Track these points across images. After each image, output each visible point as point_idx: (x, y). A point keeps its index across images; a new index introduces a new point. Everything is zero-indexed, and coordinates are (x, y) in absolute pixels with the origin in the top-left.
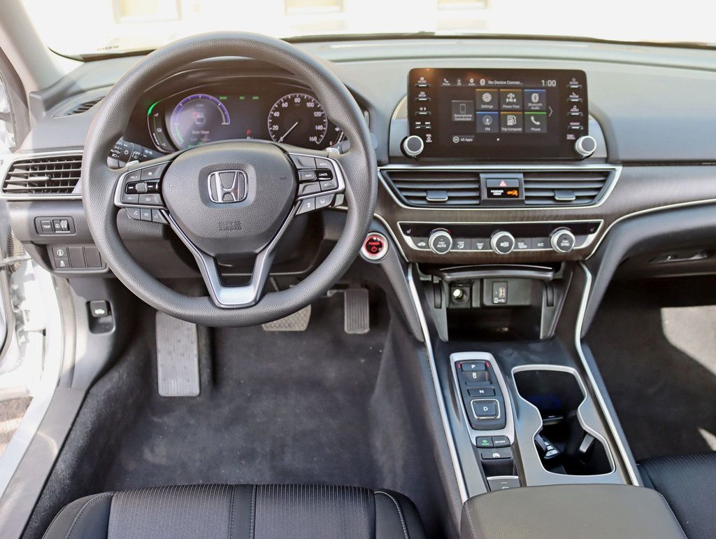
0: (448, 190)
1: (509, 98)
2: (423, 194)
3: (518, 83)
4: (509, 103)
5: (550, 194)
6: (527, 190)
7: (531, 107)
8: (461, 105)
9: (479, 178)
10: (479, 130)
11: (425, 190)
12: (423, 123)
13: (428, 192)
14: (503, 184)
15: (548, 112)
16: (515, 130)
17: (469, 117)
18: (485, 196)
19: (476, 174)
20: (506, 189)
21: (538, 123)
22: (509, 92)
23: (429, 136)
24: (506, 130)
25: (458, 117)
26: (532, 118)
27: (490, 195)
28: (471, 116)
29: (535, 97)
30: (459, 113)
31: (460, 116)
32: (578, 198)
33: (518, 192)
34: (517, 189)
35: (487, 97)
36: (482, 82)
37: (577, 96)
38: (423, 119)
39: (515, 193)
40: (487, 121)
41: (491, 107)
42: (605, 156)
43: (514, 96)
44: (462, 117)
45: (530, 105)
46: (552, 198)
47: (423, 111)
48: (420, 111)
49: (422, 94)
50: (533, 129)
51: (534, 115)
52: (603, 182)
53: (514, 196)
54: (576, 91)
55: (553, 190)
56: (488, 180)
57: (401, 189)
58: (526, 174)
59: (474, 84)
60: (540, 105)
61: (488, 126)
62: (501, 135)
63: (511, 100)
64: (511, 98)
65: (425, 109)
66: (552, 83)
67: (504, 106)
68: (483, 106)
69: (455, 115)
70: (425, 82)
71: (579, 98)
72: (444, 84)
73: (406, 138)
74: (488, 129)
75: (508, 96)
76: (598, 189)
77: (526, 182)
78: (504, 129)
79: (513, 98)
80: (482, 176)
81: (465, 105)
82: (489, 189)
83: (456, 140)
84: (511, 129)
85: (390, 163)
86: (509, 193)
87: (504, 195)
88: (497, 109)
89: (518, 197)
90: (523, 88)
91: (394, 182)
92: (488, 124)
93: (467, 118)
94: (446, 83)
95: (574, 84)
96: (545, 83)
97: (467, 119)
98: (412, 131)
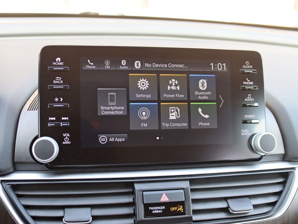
0: (93, 207)
1: (171, 85)
2: (58, 213)
3: (181, 66)
4: (172, 92)
5: (222, 205)
6: (195, 201)
7: (198, 95)
8: (110, 94)
9: (133, 188)
10: (133, 127)
11: (63, 208)
12: (59, 119)
13: (67, 210)
14: (165, 199)
15: (218, 101)
16: (179, 125)
17: (120, 110)
18: (141, 215)
19: (129, 184)
20: (168, 205)
21: (207, 116)
22: (171, 78)
23: (66, 135)
24: (167, 125)
25: (107, 110)
26: (200, 110)
27: (148, 213)
28: (123, 108)
29: (203, 84)
30: (108, 106)
31: (108, 108)
32: (255, 206)
33: (184, 208)
34: (182, 203)
35: (143, 84)
36: (137, 65)
37: (252, 83)
38: (59, 113)
39: (181, 209)
40: (144, 114)
41: (148, 96)
43: (177, 82)
44: (111, 110)
45: (196, 93)
46: (226, 210)
47: (59, 102)
49: (58, 80)
50: (201, 124)
51: (201, 106)
53: (180, 213)
55: (226, 199)
56: (144, 193)
57: (27, 207)
58: (193, 180)
59: (127, 68)
60: (209, 93)
61: (144, 121)
62: (161, 132)
63: (173, 88)
64: (173, 85)
65: (62, 99)
66: (222, 67)
67: (165, 95)
68: (138, 96)
69: (102, 108)
70: (62, 64)
71: (254, 84)
72: (88, 66)
73: (36, 138)
74: (146, 125)
75: (170, 82)
77: (193, 190)
78: (166, 125)
79: (176, 85)
80: (137, 187)
81: (115, 94)
82: (147, 206)
83: (103, 140)
84: (175, 125)
85: (15, 170)
86: (173, 209)
87: (166, 212)
88: (156, 99)
89: (184, 214)
90: (188, 73)
91: (19, 196)
92: (145, 118)
93: (118, 110)
94: (91, 66)
95: (248, 68)
96: (214, 67)
97: (118, 113)
98: (44, 131)
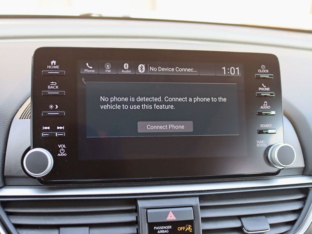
0: (91, 226)
2: (53, 233)
3: (189, 70)
5: (235, 224)
6: (205, 220)
9: (137, 205)
11: (58, 227)
12: (54, 129)
13: (62, 229)
14: (171, 217)
19: (132, 201)
20: (175, 224)
23: (62, 146)
27: (153, 233)
32: (272, 226)
33: (192, 228)
34: (191, 222)
36: (141, 68)
37: (268, 89)
38: (54, 122)
39: (189, 228)
42: (302, 165)
46: (239, 230)
47: (54, 109)
48: (50, 110)
49: (53, 85)
52: (304, 200)
53: (188, 232)
54: (267, 82)
55: (239, 217)
56: (149, 211)
57: (17, 226)
58: (203, 197)
59: (129, 72)
65: (57, 107)
66: (235, 71)
70: (57, 67)
71: (271, 90)
73: (29, 149)
76: (298, 211)
77: (202, 208)
80: (141, 204)
85: (5, 185)
89: (192, 233)
91: (9, 214)
94: (89, 70)
96: (227, 71)
98: (37, 142)
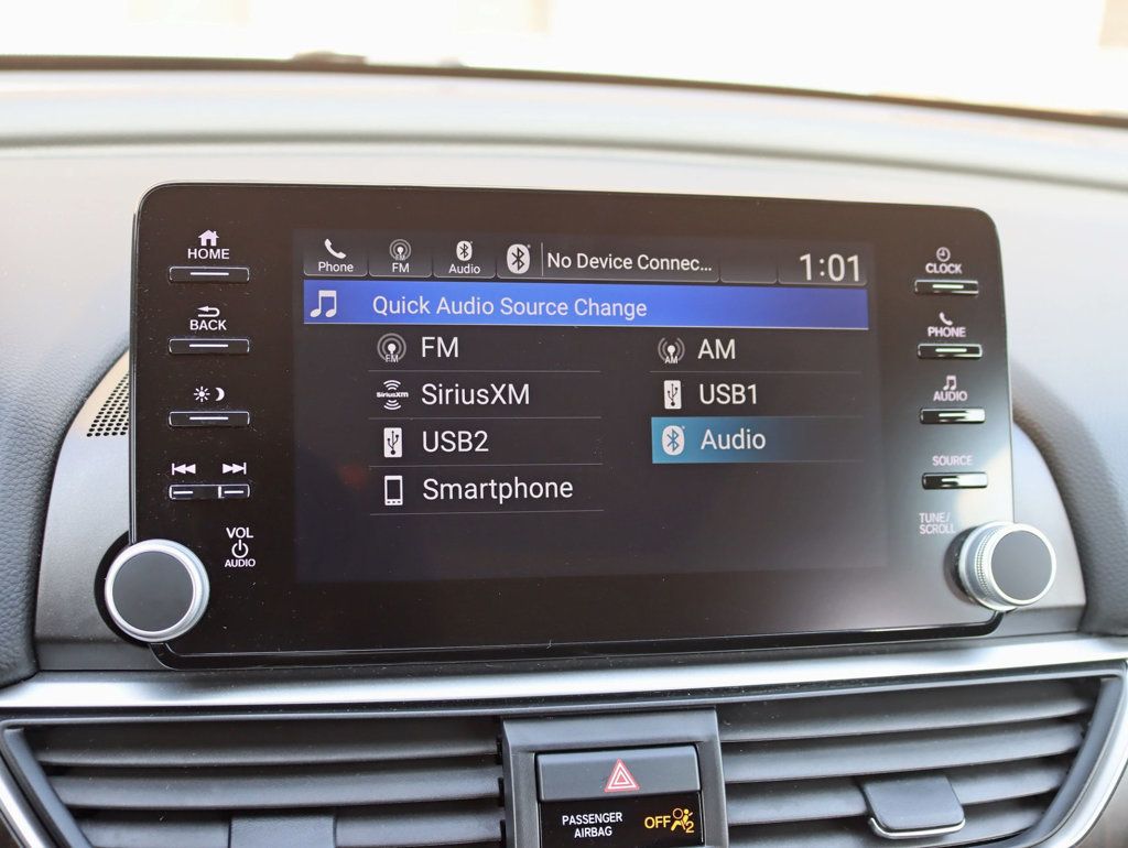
0: (341, 813)
3: (685, 264)
5: (845, 805)
6: (739, 791)
9: (501, 740)
11: (224, 816)
12: (210, 472)
13: (239, 825)
14: (621, 782)
18: (529, 844)
19: (485, 724)
20: (634, 806)
23: (239, 533)
27: (558, 836)
32: (973, 811)
33: (695, 818)
34: (689, 800)
36: (518, 259)
37: (960, 332)
38: (209, 447)
39: (684, 821)
42: (1076, 597)
46: (859, 825)
47: (211, 403)
49: (209, 317)
52: (1081, 721)
53: (680, 838)
54: (956, 307)
55: (858, 782)
56: (543, 759)
59: (475, 270)
65: (222, 394)
66: (844, 268)
70: (222, 254)
71: (969, 337)
72: (327, 265)
73: (121, 544)
76: (1063, 762)
77: (729, 748)
80: (515, 735)
82: (551, 811)
85: (39, 670)
86: (656, 822)
87: (626, 837)
89: (696, 840)
91: (52, 772)
94: (335, 263)
96: (816, 267)
98: (152, 516)
